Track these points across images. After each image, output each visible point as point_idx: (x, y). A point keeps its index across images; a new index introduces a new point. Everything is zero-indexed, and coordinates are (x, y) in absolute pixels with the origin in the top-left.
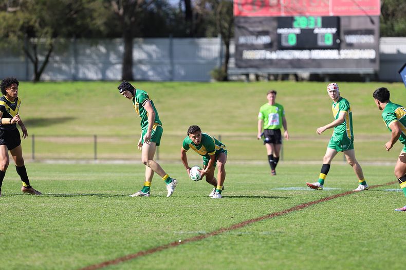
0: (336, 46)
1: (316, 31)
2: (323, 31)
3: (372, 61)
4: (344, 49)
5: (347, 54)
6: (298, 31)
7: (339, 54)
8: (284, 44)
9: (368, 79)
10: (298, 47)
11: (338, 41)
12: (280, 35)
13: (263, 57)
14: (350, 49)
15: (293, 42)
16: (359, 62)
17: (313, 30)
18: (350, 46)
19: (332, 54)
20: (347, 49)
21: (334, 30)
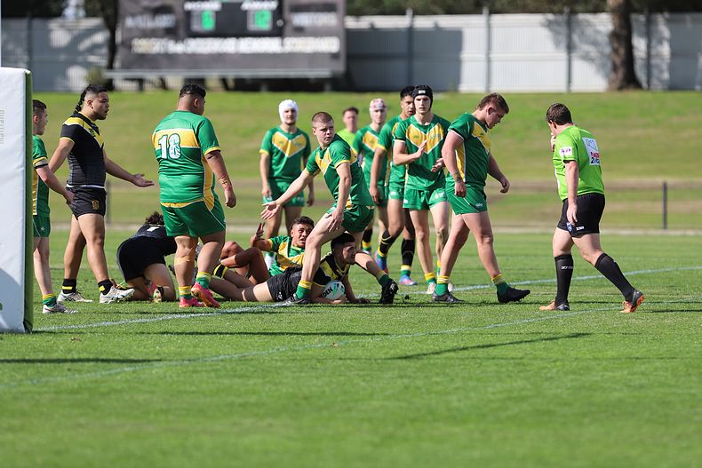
0: (277, 32)
1: (246, 6)
2: (257, 5)
3: (335, 56)
4: (290, 36)
5: (294, 45)
6: (216, 6)
7: (282, 45)
8: (195, 27)
9: (328, 86)
10: (219, 33)
11: (280, 23)
12: (188, 14)
13: (162, 50)
14: (299, 36)
15: (208, 24)
16: (313, 58)
17: (241, 4)
18: (300, 31)
19: (271, 45)
20: (295, 36)
21: (274, 5)
